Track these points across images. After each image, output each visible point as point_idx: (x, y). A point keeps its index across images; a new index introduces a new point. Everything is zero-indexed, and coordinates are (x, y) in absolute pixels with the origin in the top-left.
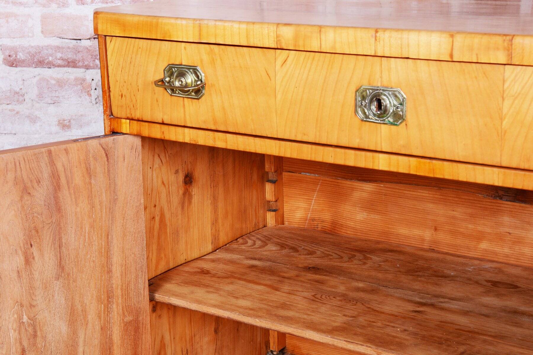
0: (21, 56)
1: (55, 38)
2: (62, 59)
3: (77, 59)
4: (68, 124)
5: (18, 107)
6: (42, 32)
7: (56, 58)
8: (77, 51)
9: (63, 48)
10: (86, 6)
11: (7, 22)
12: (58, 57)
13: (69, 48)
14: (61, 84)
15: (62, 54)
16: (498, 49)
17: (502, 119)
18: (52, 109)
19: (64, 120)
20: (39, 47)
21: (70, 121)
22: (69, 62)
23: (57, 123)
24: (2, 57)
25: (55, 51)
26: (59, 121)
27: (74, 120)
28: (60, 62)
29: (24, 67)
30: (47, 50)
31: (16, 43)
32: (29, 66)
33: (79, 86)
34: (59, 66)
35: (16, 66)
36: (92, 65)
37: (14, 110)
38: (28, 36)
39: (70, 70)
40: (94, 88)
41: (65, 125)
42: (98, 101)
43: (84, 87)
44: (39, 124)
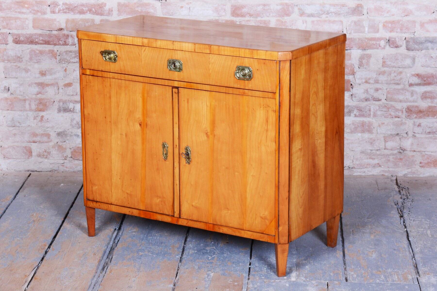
0: (22, 38)
1: (39, 30)
2: (42, 40)
3: (50, 40)
4: (44, 73)
5: (19, 64)
6: (33, 27)
7: (40, 40)
8: (50, 36)
9: (43, 35)
10: (55, 14)
11: (16, 22)
12: (41, 39)
13: (46, 35)
14: (41, 52)
15: (43, 37)
16: (207, 49)
17: (209, 70)
18: (36, 66)
19: (43, 71)
20: (31, 34)
21: (45, 72)
22: (46, 42)
24: (12, 39)
25: (39, 36)
26: (40, 72)
27: (47, 71)
28: (41, 42)
29: (23, 44)
30: (35, 36)
31: (20, 32)
32: (26, 43)
33: (51, 54)
34: (41, 44)
35: (19, 44)
36: (57, 44)
37: (17, 66)
38: (26, 29)
39: (46, 46)
40: (58, 55)
41: (43, 74)
42: (60, 61)
43: (53, 55)
44: (29, 73)
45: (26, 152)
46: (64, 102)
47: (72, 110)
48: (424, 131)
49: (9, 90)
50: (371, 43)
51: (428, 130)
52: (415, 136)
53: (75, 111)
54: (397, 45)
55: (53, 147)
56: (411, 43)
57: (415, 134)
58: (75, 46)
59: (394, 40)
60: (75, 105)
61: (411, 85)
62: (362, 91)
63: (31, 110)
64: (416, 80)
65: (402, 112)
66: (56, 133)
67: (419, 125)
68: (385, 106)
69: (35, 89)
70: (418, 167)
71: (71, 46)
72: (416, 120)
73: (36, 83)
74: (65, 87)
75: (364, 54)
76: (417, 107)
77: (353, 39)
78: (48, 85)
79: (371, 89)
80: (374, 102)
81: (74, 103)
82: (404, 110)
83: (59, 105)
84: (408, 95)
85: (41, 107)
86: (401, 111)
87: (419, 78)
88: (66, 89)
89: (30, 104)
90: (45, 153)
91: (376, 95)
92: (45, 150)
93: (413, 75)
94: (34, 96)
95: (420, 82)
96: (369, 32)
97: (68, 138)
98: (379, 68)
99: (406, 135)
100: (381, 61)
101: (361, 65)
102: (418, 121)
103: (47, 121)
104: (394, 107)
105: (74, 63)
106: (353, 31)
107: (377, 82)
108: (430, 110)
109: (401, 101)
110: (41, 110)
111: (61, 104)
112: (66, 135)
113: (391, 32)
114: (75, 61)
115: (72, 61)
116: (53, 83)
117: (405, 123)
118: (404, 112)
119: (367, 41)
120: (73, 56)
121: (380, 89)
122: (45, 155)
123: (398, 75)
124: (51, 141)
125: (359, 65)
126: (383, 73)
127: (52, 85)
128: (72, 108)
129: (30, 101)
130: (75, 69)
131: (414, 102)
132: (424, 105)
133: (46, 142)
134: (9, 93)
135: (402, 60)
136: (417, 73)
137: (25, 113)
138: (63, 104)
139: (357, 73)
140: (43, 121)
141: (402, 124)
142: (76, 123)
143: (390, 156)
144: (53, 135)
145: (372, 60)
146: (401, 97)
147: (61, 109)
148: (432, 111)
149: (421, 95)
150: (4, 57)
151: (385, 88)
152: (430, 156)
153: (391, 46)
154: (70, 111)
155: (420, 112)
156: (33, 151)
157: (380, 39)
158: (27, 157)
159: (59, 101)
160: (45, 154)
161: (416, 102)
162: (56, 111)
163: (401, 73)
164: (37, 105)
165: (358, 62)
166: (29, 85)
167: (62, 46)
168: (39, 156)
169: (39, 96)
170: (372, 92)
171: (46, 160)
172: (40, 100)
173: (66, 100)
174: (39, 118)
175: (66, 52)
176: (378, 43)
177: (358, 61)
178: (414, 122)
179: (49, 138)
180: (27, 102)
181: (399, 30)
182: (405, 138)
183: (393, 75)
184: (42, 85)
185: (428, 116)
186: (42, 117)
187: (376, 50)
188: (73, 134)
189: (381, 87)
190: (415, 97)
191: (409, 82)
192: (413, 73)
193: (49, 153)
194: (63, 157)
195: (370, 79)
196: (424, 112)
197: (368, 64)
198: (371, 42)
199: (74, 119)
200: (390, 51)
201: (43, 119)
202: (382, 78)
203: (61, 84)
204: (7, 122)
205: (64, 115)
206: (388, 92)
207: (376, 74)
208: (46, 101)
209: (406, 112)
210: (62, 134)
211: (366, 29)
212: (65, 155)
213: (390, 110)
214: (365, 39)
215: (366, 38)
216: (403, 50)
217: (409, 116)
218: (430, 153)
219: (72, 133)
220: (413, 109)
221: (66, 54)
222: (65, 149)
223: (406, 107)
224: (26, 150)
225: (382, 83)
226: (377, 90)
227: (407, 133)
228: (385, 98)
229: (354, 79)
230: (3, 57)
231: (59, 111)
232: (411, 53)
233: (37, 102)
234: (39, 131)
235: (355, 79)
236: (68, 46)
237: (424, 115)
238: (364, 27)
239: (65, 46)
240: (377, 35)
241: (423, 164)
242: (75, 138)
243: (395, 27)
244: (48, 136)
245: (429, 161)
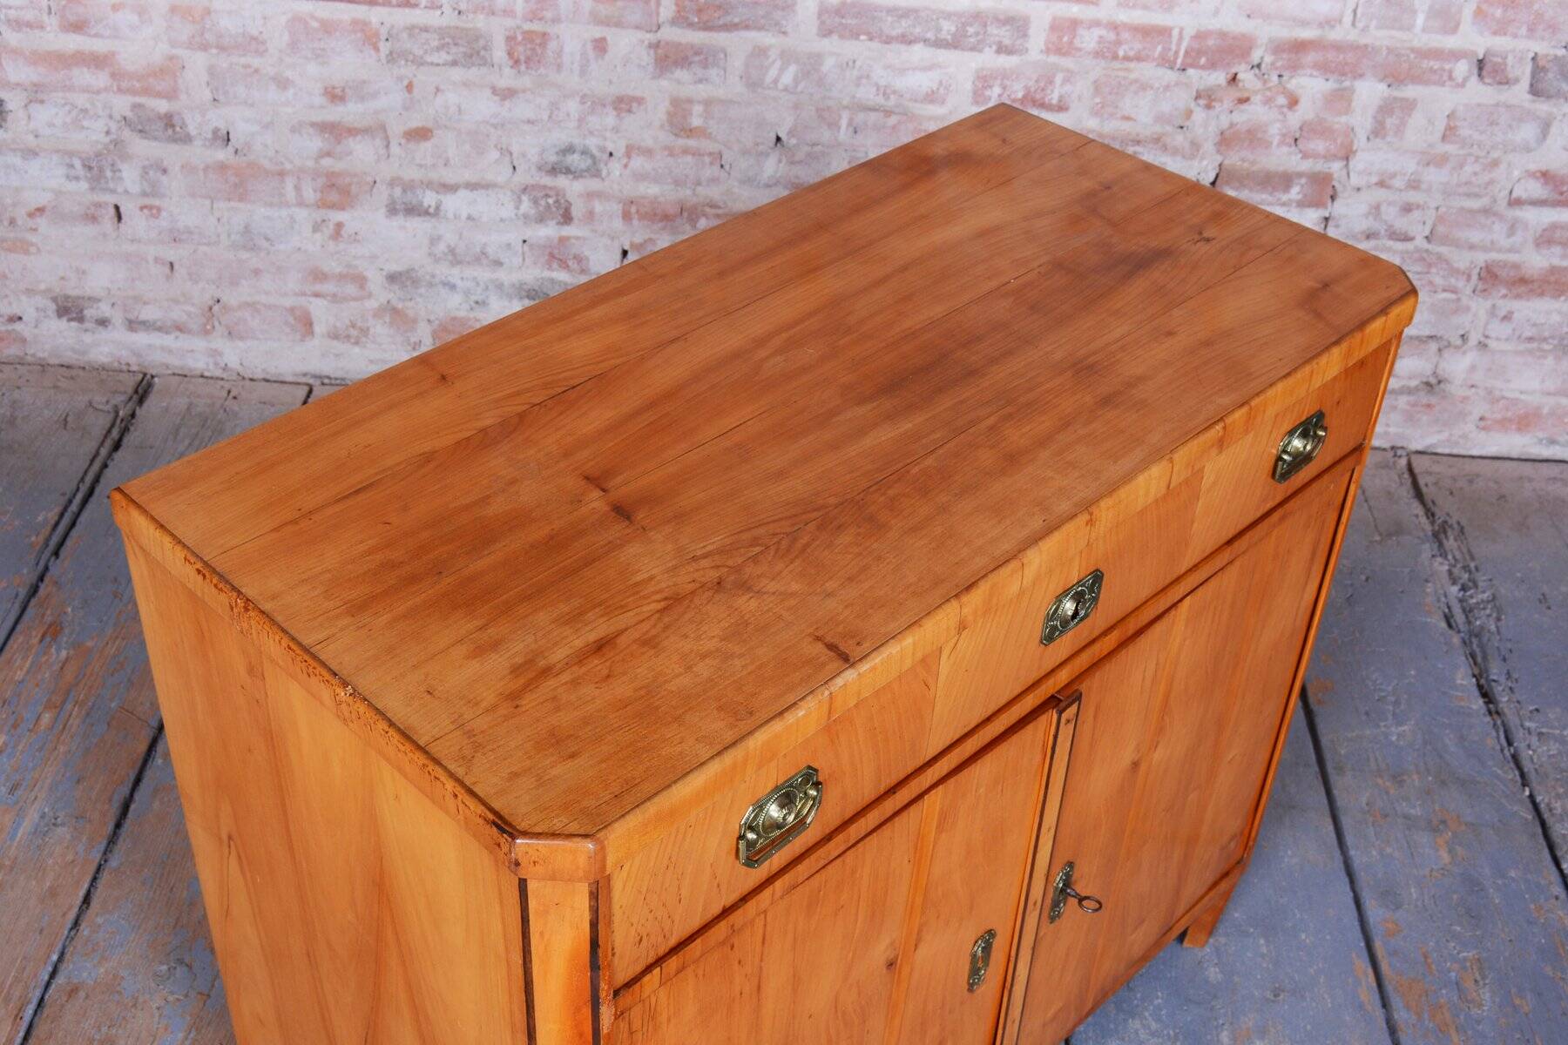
4: (340, 94)
5: (256, 62)
14: (328, 28)
18: (312, 69)
19: (334, 88)
21: (343, 90)
23: (322, 91)
26: (326, 89)
27: (350, 88)
33: (359, 35)
37: (250, 66)
39: (343, 6)
40: (383, 38)
41: (335, 95)
42: (392, 58)
43: (369, 38)
44: (291, 91)
45: (293, 322)
46: (408, 187)
47: (432, 210)
48: (1517, 333)
49: (228, 140)
50: (1424, 66)
51: (1528, 334)
52: (1485, 346)
53: (442, 214)
54: (1506, 77)
55: (378, 313)
56: (1550, 75)
57: (1489, 342)
58: (439, 12)
59: (1499, 60)
60: (441, 197)
61: (1515, 203)
62: (1364, 208)
63: (301, 204)
64: (1535, 189)
65: (1469, 277)
66: (384, 273)
67: (1507, 318)
68: (1423, 259)
69: (315, 143)
70: (1469, 427)
71: (426, 10)
72: (1500, 303)
73: (313, 125)
74: (408, 140)
75: (1395, 98)
76: (1516, 266)
77: (1370, 49)
78: (352, 132)
79: (1390, 204)
80: (1390, 243)
81: (437, 192)
82: (1475, 273)
83: (390, 195)
84: (1498, 232)
85: (334, 197)
86: (1465, 276)
87: (1546, 183)
88: (412, 146)
89: (297, 188)
90: (351, 329)
91: (1401, 224)
92: (351, 321)
93: (1531, 175)
94: (310, 164)
95: (1544, 197)
96: (1424, 30)
97: (422, 290)
98: (1430, 146)
99: (1459, 342)
100: (1441, 126)
101: (1378, 131)
102: (1505, 306)
103: (355, 238)
104: (1447, 262)
105: (438, 65)
106: (1374, 22)
107: (1414, 185)
108: (1552, 279)
109: (1472, 247)
110: (332, 206)
111: (398, 191)
112: (416, 282)
113: (1495, 33)
114: (441, 61)
115: (429, 59)
116: (371, 127)
117: (1468, 309)
118: (1475, 277)
119: (1415, 58)
120: (436, 43)
121: (1418, 207)
122: (354, 334)
123: (1484, 170)
124: (370, 296)
125: (1373, 133)
126: (1440, 161)
127: (366, 131)
128: (433, 204)
129: (298, 178)
130: (442, 87)
131: (1510, 250)
132: (1537, 261)
133: (355, 299)
134: (230, 149)
135: (1510, 126)
136: (1544, 168)
137: (284, 212)
138: (404, 191)
139: (1358, 154)
140: (341, 239)
141: (1459, 309)
142: (446, 251)
143: (1399, 397)
144: (376, 281)
145: (1417, 120)
146: (1475, 236)
147: (398, 207)
148: (1556, 282)
149: (1537, 235)
150: (207, 36)
151: (1433, 205)
152: (1515, 401)
153: (1487, 80)
154: (427, 213)
155: (1523, 281)
156: (315, 320)
157: (1456, 55)
158: (298, 337)
159: (392, 183)
160: (354, 332)
161: (1518, 252)
162: (383, 210)
163: (1495, 164)
164: (322, 192)
165: (1368, 123)
166: (293, 130)
167: (396, 9)
168: (334, 336)
169: (327, 162)
170: (1390, 214)
171: (357, 350)
172: (330, 175)
173: (413, 181)
174: (329, 229)
175: (412, 30)
176: (1447, 67)
177: (1370, 120)
178: (1494, 306)
179: (362, 287)
180: (289, 184)
181: (1524, 30)
182: (1457, 347)
183: (1468, 169)
184: (335, 131)
185: (1542, 294)
186: (339, 226)
187: (1434, 89)
188: (437, 280)
189: (1421, 202)
190: (1517, 238)
191: (1511, 192)
192: (1532, 167)
193: (365, 331)
194: (409, 344)
195: (1393, 176)
196: (1533, 281)
197: (1400, 130)
198: (1426, 64)
199: (439, 238)
200: (1480, 93)
201: (343, 232)
202: (1434, 176)
203: (396, 128)
204: (229, 235)
205: (408, 224)
206: (1441, 219)
207: (1418, 164)
208: (348, 180)
209: (1480, 278)
210: (404, 279)
211: (1420, 20)
212: (413, 340)
213: (1434, 270)
214: (1408, 52)
215: (1413, 50)
216: (1519, 93)
217: (1485, 290)
218: (1517, 395)
219: (433, 276)
220: (1503, 274)
221: (411, 36)
222: (415, 321)
223: (1483, 265)
224: (295, 319)
225: (1429, 191)
226: (1407, 209)
227: (1463, 336)
228: (1427, 233)
229: (1344, 172)
230: (202, 34)
231: (392, 210)
232: (1543, 107)
233: (321, 181)
234: (332, 266)
235: (1348, 174)
236: (417, 12)
237: (1531, 291)
238: (1414, 12)
239: (407, 10)
240: (1451, 42)
241: (1489, 422)
242: (444, 291)
243: (1514, 20)
244: (361, 281)
245: (1509, 414)
